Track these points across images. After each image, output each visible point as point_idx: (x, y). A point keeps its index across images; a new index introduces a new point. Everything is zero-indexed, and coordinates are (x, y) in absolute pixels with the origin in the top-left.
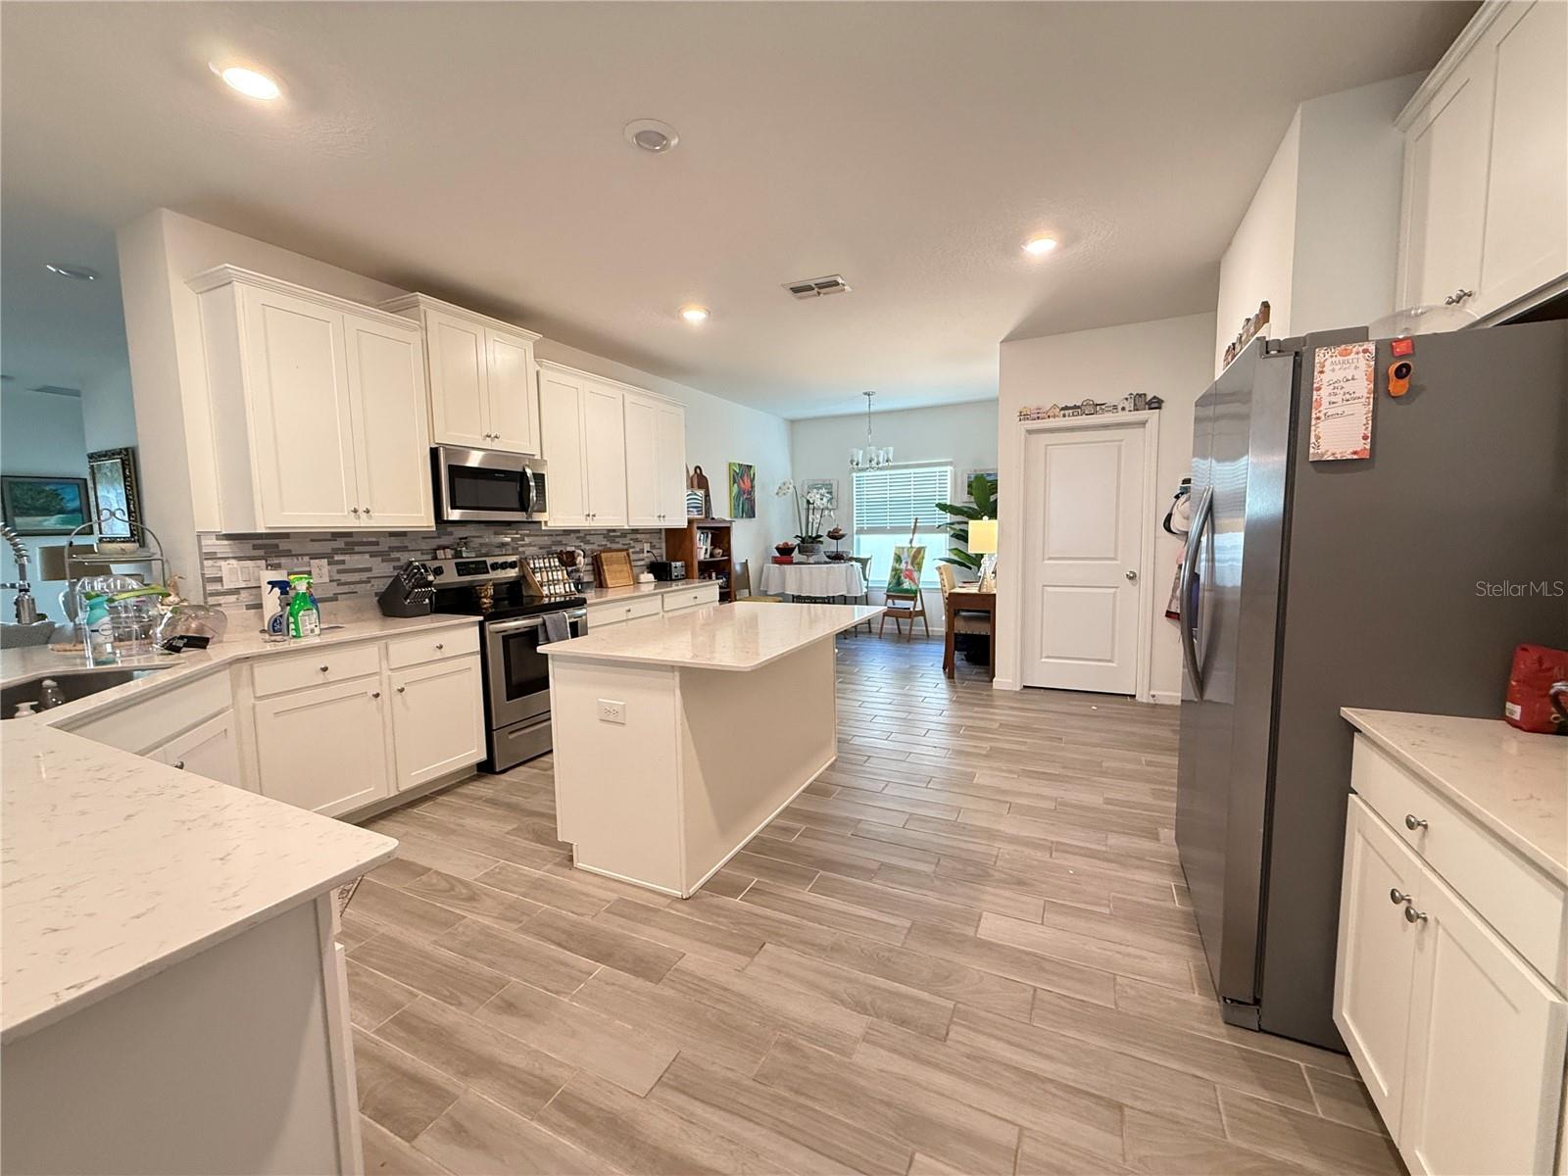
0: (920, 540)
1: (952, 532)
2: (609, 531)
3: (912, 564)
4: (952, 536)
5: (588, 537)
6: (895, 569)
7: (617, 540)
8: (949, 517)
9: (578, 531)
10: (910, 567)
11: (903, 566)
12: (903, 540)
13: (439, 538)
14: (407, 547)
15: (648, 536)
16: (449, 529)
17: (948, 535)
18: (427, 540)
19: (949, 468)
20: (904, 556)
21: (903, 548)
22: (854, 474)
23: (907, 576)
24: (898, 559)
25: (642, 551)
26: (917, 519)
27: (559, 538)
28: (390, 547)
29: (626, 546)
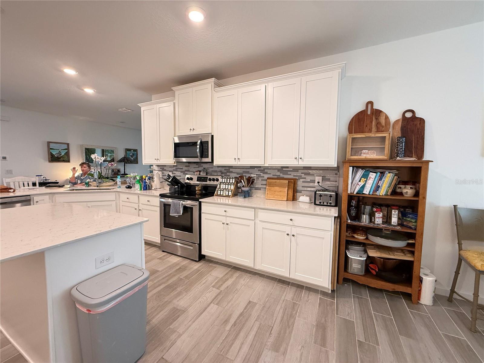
2: (283, 167)
5: (266, 171)
7: (289, 173)
9: (260, 167)
13: (198, 168)
14: (189, 170)
15: (321, 172)
16: (202, 165)
18: (195, 168)
25: (313, 181)
27: (248, 170)
28: (185, 170)
29: (297, 178)
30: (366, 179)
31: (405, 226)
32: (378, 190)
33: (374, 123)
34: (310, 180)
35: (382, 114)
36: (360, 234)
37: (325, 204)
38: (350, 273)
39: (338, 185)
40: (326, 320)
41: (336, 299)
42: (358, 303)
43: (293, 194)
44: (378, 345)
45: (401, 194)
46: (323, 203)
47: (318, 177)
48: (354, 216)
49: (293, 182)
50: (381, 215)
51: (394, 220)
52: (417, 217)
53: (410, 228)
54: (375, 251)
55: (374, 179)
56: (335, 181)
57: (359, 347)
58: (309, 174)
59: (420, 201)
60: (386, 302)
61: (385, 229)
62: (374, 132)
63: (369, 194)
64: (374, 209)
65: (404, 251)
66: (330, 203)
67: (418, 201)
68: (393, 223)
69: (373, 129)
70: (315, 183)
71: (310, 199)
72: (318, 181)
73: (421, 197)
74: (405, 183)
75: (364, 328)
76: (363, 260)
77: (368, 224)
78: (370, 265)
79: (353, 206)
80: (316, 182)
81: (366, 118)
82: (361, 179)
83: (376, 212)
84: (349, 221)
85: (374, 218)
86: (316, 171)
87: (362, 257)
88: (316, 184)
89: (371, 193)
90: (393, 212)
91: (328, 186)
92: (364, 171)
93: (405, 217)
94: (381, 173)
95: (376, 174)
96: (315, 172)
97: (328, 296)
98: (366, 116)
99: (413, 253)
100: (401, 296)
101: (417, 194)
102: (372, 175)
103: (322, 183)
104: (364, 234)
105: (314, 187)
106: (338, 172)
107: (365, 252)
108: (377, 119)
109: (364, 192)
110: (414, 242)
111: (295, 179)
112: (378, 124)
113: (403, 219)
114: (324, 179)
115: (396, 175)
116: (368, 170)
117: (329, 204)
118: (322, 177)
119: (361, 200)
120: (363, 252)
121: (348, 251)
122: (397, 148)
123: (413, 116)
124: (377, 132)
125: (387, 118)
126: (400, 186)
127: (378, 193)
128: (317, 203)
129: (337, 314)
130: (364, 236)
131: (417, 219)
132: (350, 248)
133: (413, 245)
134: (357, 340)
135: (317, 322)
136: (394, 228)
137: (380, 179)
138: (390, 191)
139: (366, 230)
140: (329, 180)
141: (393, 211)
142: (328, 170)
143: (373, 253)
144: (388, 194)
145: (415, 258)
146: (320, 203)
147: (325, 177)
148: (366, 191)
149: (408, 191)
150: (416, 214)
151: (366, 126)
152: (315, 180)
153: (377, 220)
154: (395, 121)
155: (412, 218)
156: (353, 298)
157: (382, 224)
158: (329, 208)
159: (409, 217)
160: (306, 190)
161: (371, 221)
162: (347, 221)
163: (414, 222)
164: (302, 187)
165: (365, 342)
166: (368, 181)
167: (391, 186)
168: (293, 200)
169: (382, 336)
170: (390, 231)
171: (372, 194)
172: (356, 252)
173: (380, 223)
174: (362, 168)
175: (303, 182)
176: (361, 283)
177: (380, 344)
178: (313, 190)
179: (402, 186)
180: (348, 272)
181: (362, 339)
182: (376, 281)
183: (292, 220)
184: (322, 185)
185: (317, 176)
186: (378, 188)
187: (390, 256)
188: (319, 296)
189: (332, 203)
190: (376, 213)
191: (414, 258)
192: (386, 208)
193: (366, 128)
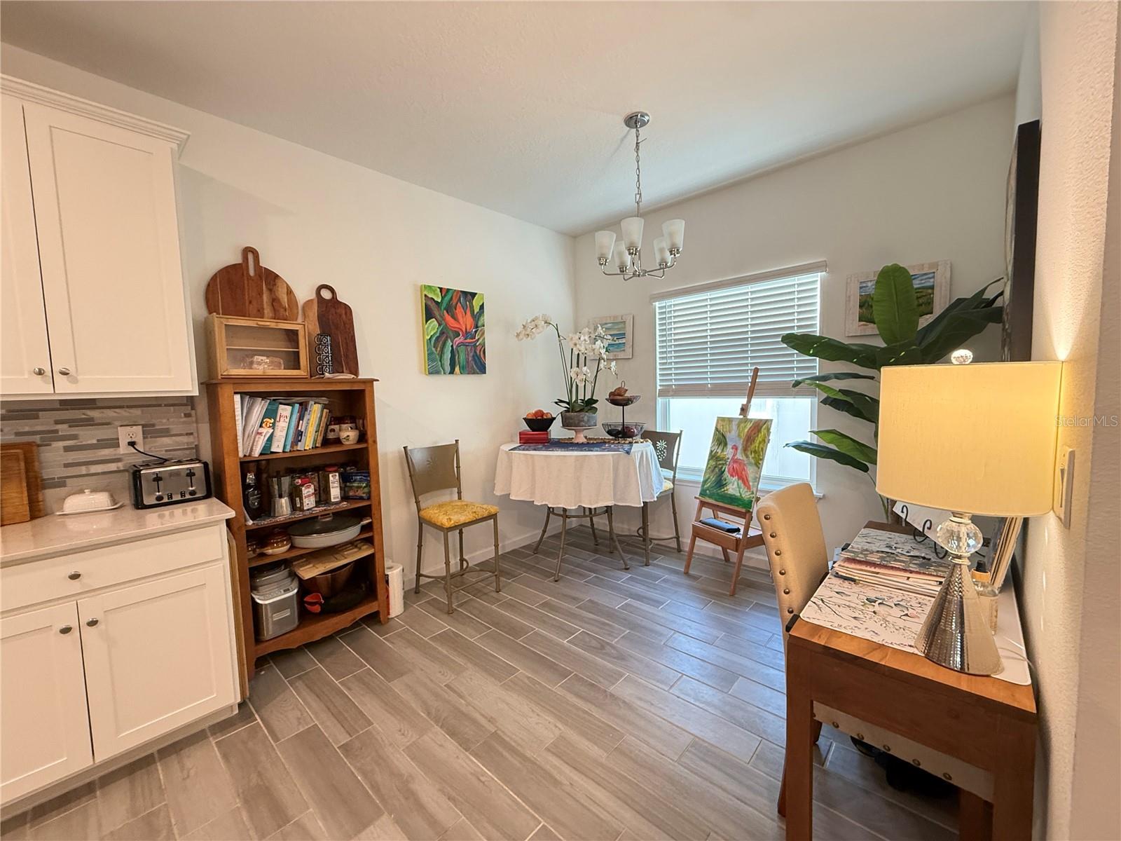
0: (761, 408)
1: (825, 395)
3: (745, 450)
4: (825, 402)
6: (713, 456)
8: (816, 366)
10: (740, 456)
11: (729, 453)
12: (730, 407)
17: (816, 400)
19: (818, 277)
20: (732, 436)
21: (730, 420)
22: (657, 304)
23: (734, 472)
24: (720, 439)
25: (112, 443)
26: (756, 370)
29: (37, 439)
30: (272, 421)
31: (352, 499)
32: (300, 441)
33: (265, 297)
34: (98, 440)
35: (279, 283)
36: (277, 543)
37: (177, 497)
38: (268, 640)
39: (196, 443)
40: (259, 772)
41: (257, 716)
42: (305, 687)
43: (29, 496)
44: (370, 723)
45: (338, 441)
46: (170, 497)
47: (129, 428)
48: (257, 508)
49: (22, 457)
50: (311, 490)
51: (335, 493)
52: (369, 476)
53: (361, 498)
54: (311, 565)
55: (288, 418)
56: (187, 434)
57: (346, 757)
58: (89, 422)
59: (370, 449)
60: (348, 650)
61: (321, 516)
62: (268, 318)
63: (284, 452)
64: (297, 480)
65: (355, 544)
66: (193, 493)
67: (367, 448)
68: (334, 498)
69: (266, 312)
70: (119, 446)
71: (112, 496)
72: (130, 440)
73: (370, 441)
74: (339, 420)
75: (338, 720)
76: (293, 596)
77: (291, 514)
78: (305, 600)
79: (252, 487)
80: (123, 442)
81: (246, 282)
82: (262, 420)
83: (303, 485)
84: (250, 522)
85: (301, 499)
86: (117, 410)
87: (289, 590)
88: (124, 449)
89: (288, 449)
90: (331, 478)
91: (166, 451)
92: (267, 403)
93: (350, 482)
94: (301, 404)
95: (291, 407)
96: (115, 414)
97: (235, 725)
98: (245, 278)
99: (370, 541)
100: (364, 625)
101: (362, 438)
102: (284, 410)
103: (144, 444)
104: (285, 540)
105: (118, 460)
106: (192, 409)
107: (293, 575)
108: (270, 290)
109: (273, 450)
110: (370, 520)
111: (30, 444)
112: (275, 301)
113: (346, 486)
114: (150, 431)
115: (325, 407)
116: (274, 400)
117: (188, 496)
118: (144, 426)
119: (263, 468)
120: (289, 579)
121: (255, 592)
122: (319, 354)
123: (333, 297)
124: (275, 319)
125: (290, 292)
126: (332, 427)
127: (300, 447)
128: (148, 500)
129: (276, 739)
130: (287, 545)
131: (369, 481)
132: (259, 584)
133: (368, 528)
134: (338, 748)
135: (241, 795)
136: (338, 507)
137: (301, 418)
138: (320, 439)
139: (288, 530)
140: (166, 433)
141: (331, 475)
142: (160, 405)
143: (309, 572)
144: (317, 445)
145: (376, 548)
146: (160, 498)
147: (153, 425)
148: (277, 447)
149: (348, 434)
150: (366, 473)
151: (250, 302)
152: (118, 439)
153: (306, 501)
154: (305, 301)
155: (361, 481)
156: (291, 686)
157: (316, 507)
158: (189, 507)
159: (355, 481)
160: (84, 473)
161: (294, 507)
162: (246, 525)
163: (365, 487)
164: (66, 465)
165: (350, 738)
166: (277, 424)
167: (320, 429)
168: (33, 517)
169: (369, 706)
170: (331, 515)
171: (290, 451)
172: (275, 585)
173: (312, 506)
174: (264, 395)
175: (67, 449)
176: (295, 647)
177: (372, 720)
178: (115, 469)
179: (336, 427)
180: (263, 642)
181: (344, 739)
182: (323, 623)
183: (79, 575)
184: (147, 449)
185: (121, 426)
186: (299, 435)
187: (339, 563)
188: (213, 741)
189: (197, 491)
190: (303, 488)
191: (374, 548)
192: (316, 474)
193: (251, 306)
